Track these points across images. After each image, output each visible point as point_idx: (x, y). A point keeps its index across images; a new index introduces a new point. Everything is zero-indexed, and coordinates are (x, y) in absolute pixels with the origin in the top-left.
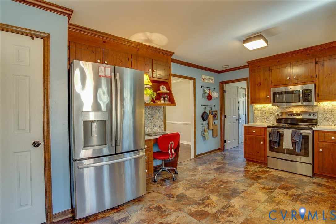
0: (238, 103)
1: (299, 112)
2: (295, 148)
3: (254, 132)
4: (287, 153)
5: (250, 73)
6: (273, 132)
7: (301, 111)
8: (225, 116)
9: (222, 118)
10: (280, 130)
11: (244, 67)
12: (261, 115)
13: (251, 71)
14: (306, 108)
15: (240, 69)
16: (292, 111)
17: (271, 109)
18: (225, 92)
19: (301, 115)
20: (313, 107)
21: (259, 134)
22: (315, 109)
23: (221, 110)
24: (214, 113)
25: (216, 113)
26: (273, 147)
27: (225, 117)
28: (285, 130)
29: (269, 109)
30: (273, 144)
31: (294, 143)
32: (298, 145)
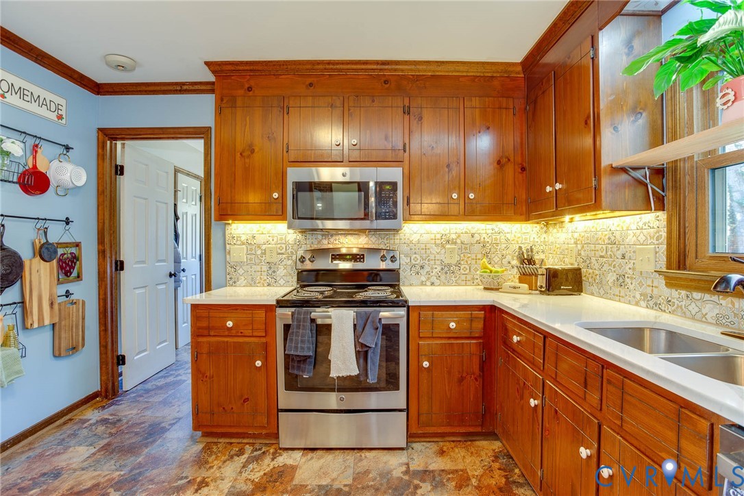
0: (177, 218)
1: (355, 251)
2: (366, 370)
3: (230, 324)
4: (340, 390)
5: (219, 110)
6: (299, 321)
7: (361, 246)
8: (122, 263)
9: (105, 272)
10: (318, 313)
11: (196, 87)
12: (251, 260)
13: (222, 100)
14: (373, 239)
15: (181, 91)
16: (339, 246)
17: (281, 239)
18: (122, 173)
19: (363, 258)
20: (387, 234)
21: (248, 332)
22: (392, 241)
23: (101, 241)
24: (60, 251)
25: (73, 250)
26: (297, 376)
27: (120, 266)
28: (333, 312)
29: (275, 240)
30: (296, 364)
31: (363, 353)
32: (371, 358)
